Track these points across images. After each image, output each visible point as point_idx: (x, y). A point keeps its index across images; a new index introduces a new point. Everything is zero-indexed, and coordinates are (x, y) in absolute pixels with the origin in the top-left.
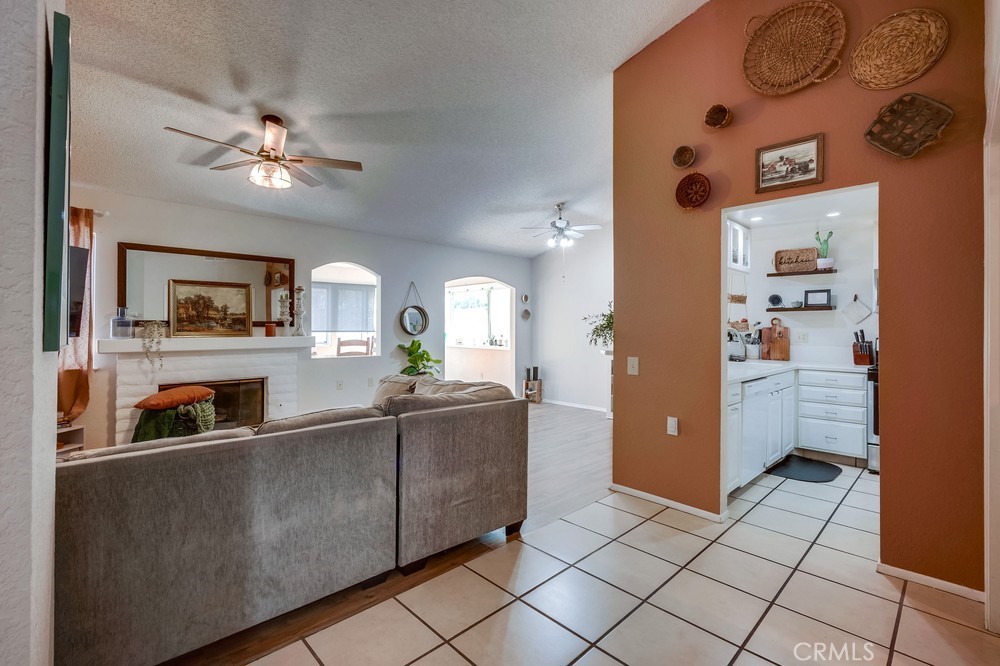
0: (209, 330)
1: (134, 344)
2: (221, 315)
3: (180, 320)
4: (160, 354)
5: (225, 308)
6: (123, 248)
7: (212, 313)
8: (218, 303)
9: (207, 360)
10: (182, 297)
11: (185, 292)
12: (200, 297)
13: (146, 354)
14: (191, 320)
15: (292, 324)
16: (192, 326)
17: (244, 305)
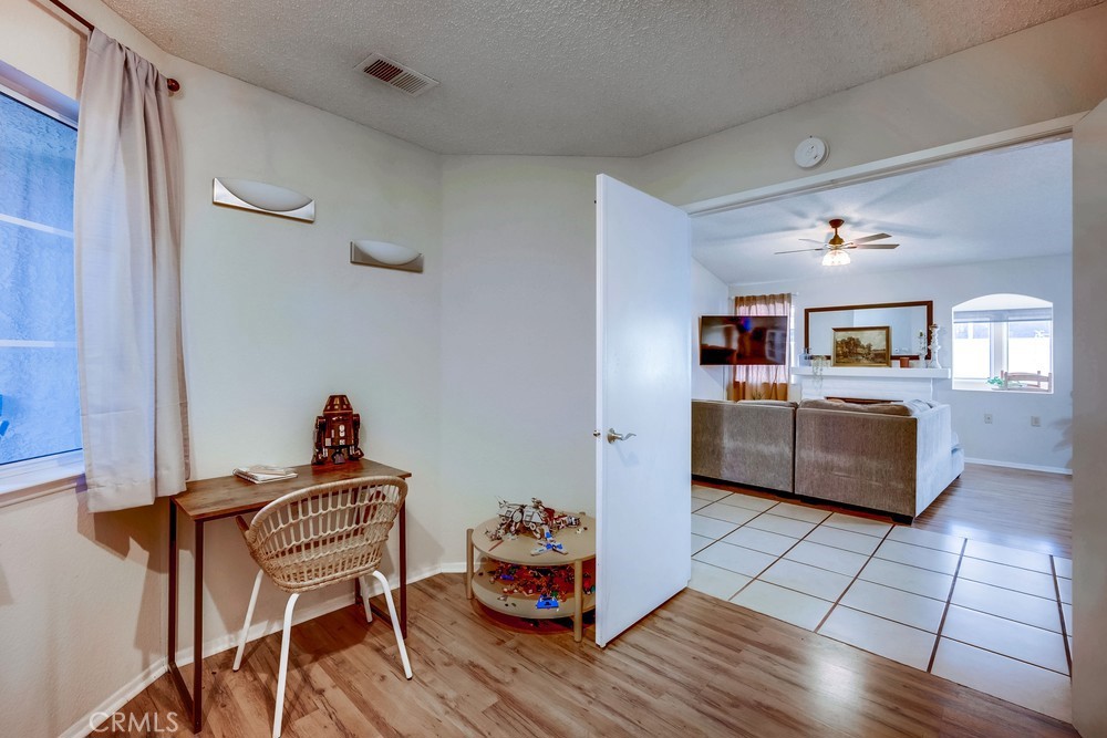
0: (857, 363)
1: (808, 370)
2: (867, 351)
3: (837, 355)
4: (822, 377)
5: (869, 346)
6: (807, 311)
7: (859, 350)
8: (864, 343)
9: (854, 384)
10: (839, 340)
11: (842, 336)
12: (851, 339)
13: (814, 376)
14: (845, 355)
15: (928, 357)
16: (845, 360)
17: (885, 343)
